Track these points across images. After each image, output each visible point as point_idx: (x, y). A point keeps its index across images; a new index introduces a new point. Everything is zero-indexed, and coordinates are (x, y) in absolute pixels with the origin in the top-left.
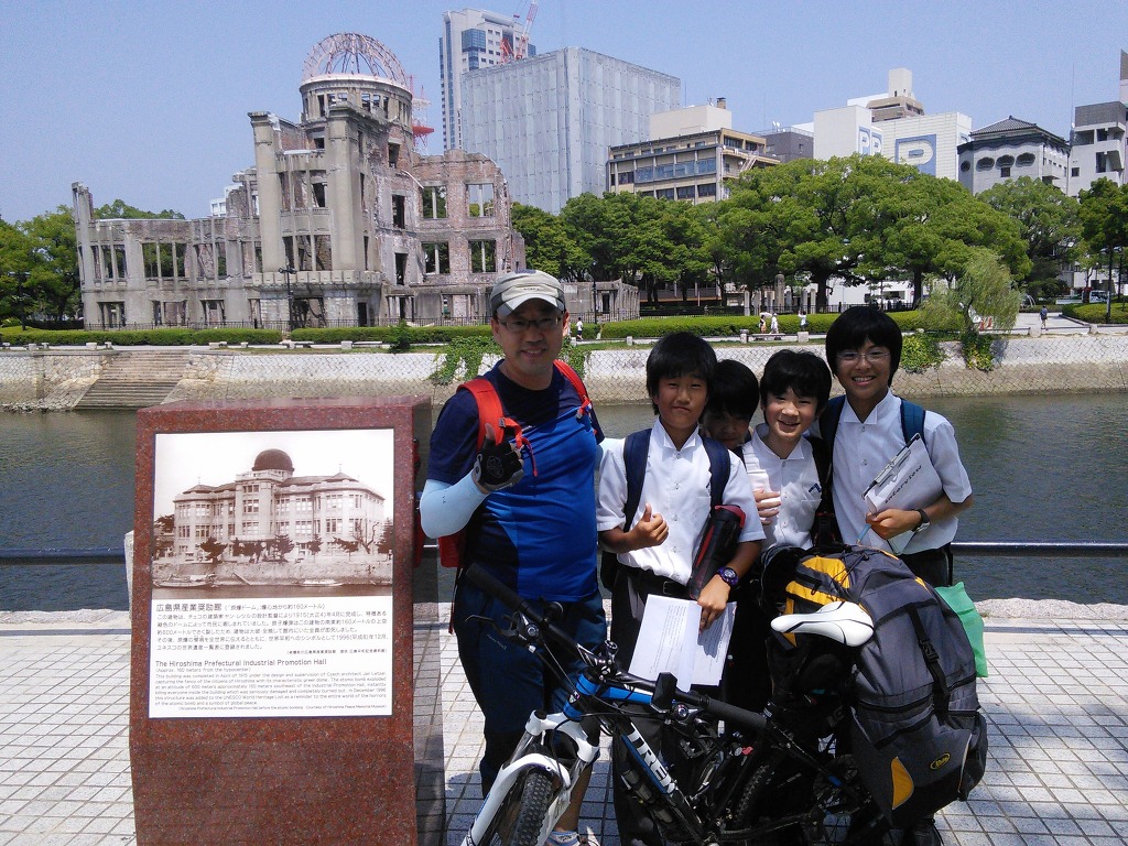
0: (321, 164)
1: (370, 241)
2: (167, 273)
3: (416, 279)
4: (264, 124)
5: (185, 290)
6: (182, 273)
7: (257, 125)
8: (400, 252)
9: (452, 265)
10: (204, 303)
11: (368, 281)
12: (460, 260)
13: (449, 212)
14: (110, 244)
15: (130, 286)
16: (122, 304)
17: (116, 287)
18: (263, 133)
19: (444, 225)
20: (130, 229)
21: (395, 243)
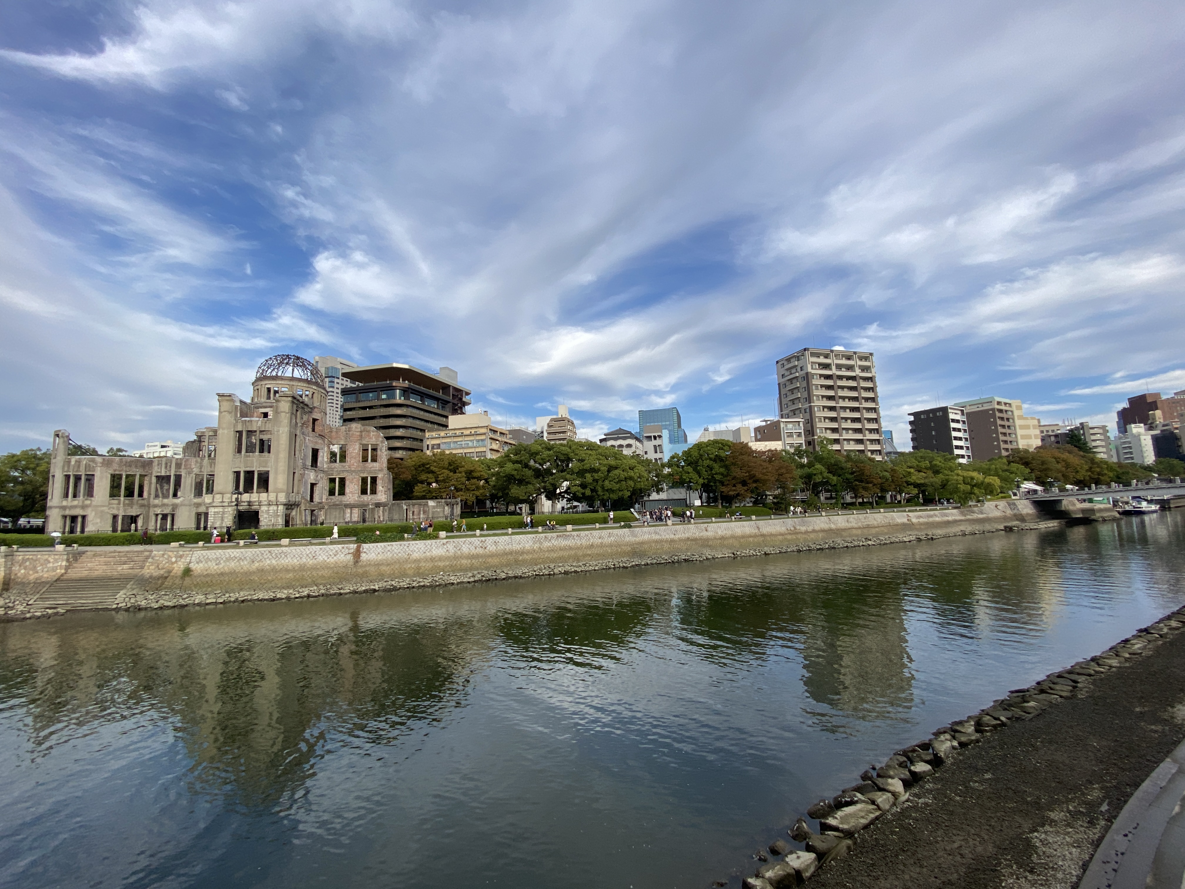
0: (268, 427)
1: (296, 475)
2: (130, 493)
3: (322, 499)
4: (228, 400)
5: (142, 506)
6: (141, 495)
7: (222, 400)
8: (314, 482)
9: (347, 490)
10: (157, 515)
11: (294, 500)
12: (353, 488)
13: (348, 459)
14: (82, 473)
15: (94, 503)
16: (84, 517)
17: (81, 504)
18: (226, 405)
19: (344, 467)
20: (101, 463)
21: (311, 476)
